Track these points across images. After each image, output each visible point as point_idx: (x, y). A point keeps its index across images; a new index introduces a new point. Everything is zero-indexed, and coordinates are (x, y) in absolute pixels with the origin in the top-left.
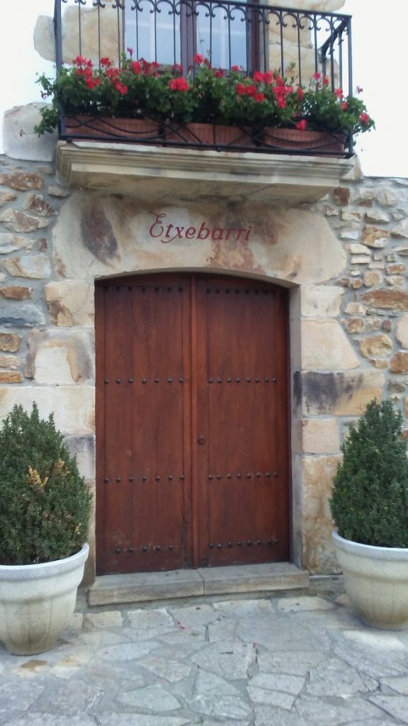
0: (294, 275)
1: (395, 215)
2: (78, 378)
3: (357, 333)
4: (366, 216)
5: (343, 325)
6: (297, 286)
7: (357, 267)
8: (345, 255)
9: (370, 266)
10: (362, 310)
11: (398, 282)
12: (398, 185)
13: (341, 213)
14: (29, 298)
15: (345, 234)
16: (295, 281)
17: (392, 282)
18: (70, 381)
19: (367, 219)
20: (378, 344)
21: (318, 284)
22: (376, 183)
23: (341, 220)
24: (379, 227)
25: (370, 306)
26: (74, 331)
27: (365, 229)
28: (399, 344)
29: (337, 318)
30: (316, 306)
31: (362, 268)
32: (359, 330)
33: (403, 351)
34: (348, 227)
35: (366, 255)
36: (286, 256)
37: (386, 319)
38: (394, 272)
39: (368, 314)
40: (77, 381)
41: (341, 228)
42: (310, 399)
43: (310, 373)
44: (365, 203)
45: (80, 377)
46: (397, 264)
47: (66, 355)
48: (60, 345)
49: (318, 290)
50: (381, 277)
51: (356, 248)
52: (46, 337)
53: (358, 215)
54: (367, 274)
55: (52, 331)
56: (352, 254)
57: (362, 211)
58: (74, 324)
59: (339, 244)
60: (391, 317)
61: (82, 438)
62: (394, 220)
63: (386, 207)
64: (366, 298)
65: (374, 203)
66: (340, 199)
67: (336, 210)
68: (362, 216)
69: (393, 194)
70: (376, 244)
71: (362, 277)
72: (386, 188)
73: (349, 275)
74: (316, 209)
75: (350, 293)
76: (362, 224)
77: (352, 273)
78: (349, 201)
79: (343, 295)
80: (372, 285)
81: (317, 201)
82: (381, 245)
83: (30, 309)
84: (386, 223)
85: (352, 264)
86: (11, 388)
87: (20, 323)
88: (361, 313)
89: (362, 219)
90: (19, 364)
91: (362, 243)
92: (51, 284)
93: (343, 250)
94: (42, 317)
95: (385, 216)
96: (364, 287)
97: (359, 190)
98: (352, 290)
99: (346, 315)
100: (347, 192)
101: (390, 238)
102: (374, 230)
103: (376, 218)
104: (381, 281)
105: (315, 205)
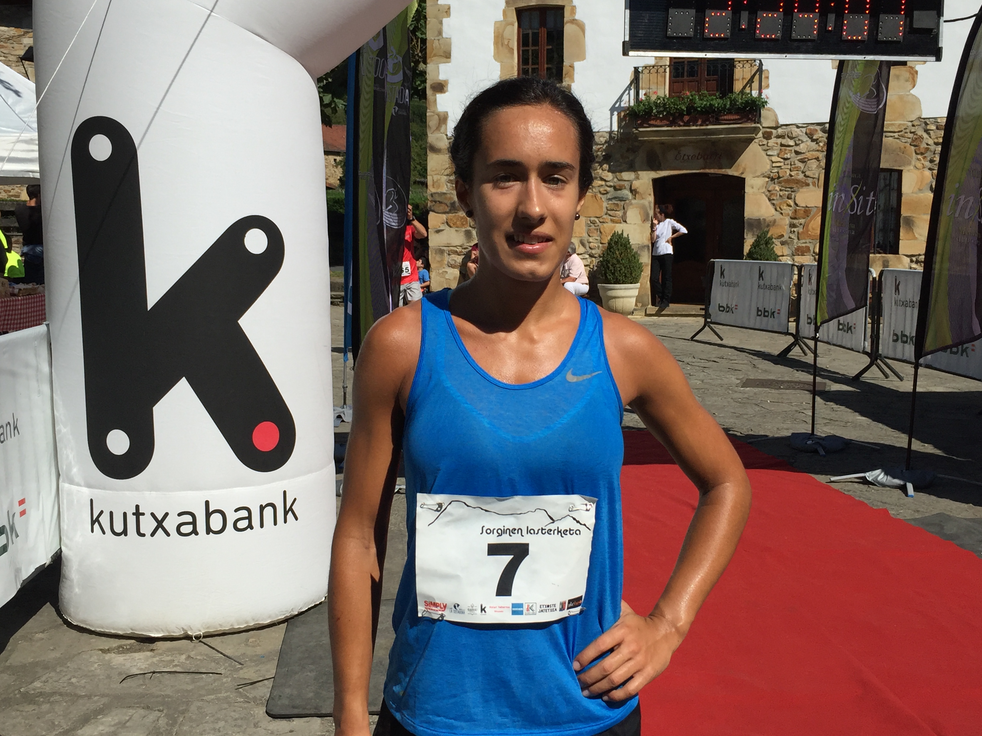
0: (742, 173)
1: (797, 142)
3: (773, 200)
4: (781, 143)
5: (766, 196)
6: (744, 179)
7: (776, 168)
8: (769, 162)
9: (782, 168)
10: (777, 188)
11: (797, 174)
12: (798, 127)
13: (768, 143)
14: (625, 188)
16: (743, 176)
17: (793, 175)
18: (640, 222)
19: (782, 145)
20: (785, 205)
21: (754, 177)
22: (787, 127)
23: (767, 146)
24: (788, 148)
25: (782, 186)
26: (642, 201)
27: (781, 150)
28: (796, 204)
29: (764, 193)
30: (753, 188)
31: (778, 168)
32: (775, 198)
33: (798, 208)
34: (771, 148)
35: (780, 162)
36: (739, 165)
37: (790, 192)
38: (795, 170)
39: (781, 190)
41: (768, 150)
42: (748, 230)
43: (749, 219)
44: (781, 137)
46: (796, 166)
47: (639, 212)
48: (636, 207)
49: (754, 180)
50: (788, 172)
52: (631, 204)
53: (777, 143)
54: (780, 171)
55: (634, 201)
56: (773, 162)
57: (779, 141)
58: (643, 198)
59: (767, 157)
60: (792, 192)
61: (645, 246)
62: (796, 145)
63: (791, 138)
64: (779, 183)
65: (786, 137)
66: (767, 136)
67: (765, 142)
68: (779, 143)
69: (796, 132)
70: (785, 156)
71: (778, 172)
72: (793, 129)
73: (771, 172)
74: (755, 142)
75: (771, 181)
76: (779, 147)
77: (773, 171)
78: (773, 137)
79: (767, 182)
80: (783, 177)
81: (755, 138)
82: (789, 157)
83: (626, 193)
84: (792, 146)
85: (773, 167)
86: (617, 225)
87: (621, 199)
88: (776, 190)
89: (779, 145)
90: (621, 215)
91: (778, 157)
92: (634, 182)
93: (768, 160)
94: (630, 195)
95: (791, 143)
96: (779, 177)
97: (777, 131)
98: (772, 179)
99: (769, 191)
100: (771, 133)
101: (794, 154)
102: (785, 150)
103: (786, 144)
104: (788, 174)
105: (755, 140)
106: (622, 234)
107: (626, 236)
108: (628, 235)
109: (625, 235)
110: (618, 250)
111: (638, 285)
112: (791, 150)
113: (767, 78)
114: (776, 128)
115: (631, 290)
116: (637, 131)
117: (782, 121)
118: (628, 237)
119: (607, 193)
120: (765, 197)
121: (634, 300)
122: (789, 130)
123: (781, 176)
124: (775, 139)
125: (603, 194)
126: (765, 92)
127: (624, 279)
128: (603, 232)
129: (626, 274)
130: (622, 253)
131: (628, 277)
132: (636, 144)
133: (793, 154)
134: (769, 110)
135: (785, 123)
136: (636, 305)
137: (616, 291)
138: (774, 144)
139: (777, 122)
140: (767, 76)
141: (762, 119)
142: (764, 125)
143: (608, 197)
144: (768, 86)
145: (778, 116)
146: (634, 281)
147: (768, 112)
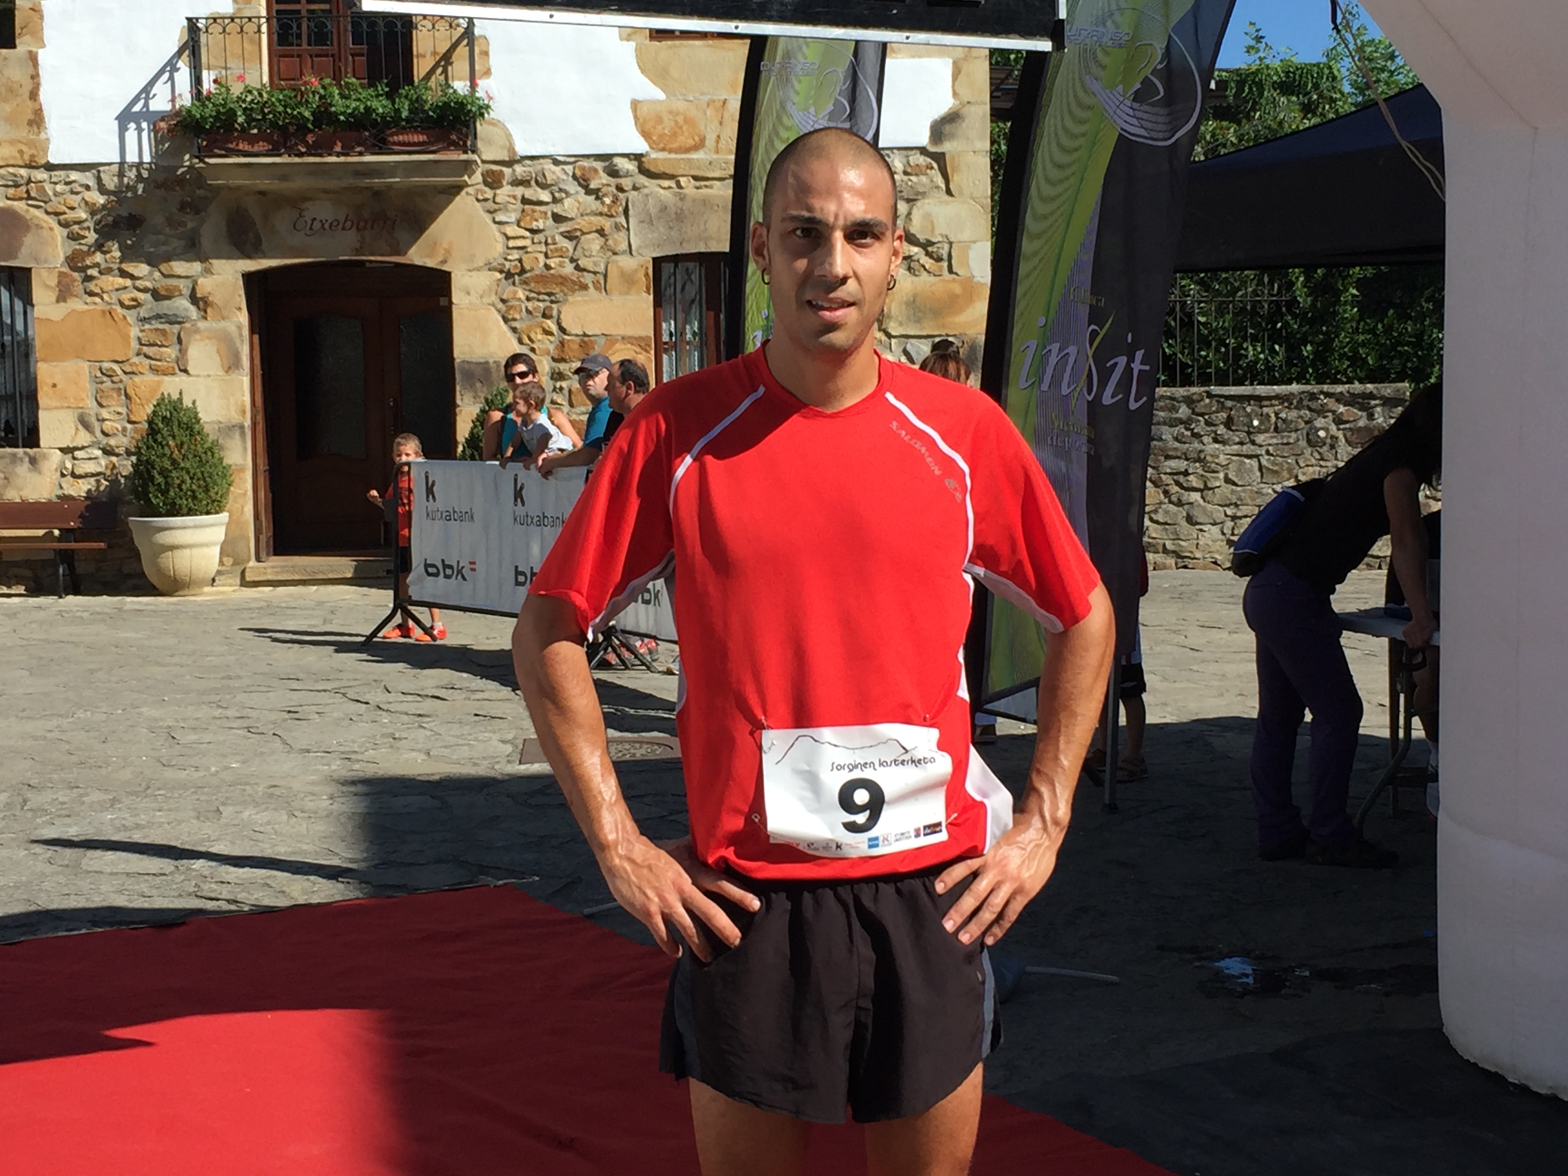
0: (444, 262)
1: (557, 195)
2: (228, 370)
3: (514, 320)
4: (523, 197)
5: (499, 311)
6: (449, 273)
7: (516, 251)
8: (501, 238)
9: (529, 250)
10: (521, 294)
11: (561, 265)
12: (556, 162)
13: (495, 196)
14: (181, 295)
15: (500, 217)
16: (445, 268)
17: (553, 265)
18: (221, 373)
19: (525, 201)
20: (539, 331)
21: (470, 271)
22: (535, 162)
23: (494, 202)
24: (537, 208)
25: (531, 291)
26: (222, 324)
27: (523, 211)
28: (563, 330)
29: (493, 305)
30: (468, 293)
31: (521, 252)
32: (517, 316)
33: (566, 337)
34: (504, 208)
35: (523, 237)
36: (435, 243)
37: (548, 304)
38: (555, 254)
39: (528, 299)
40: (227, 372)
41: (495, 211)
42: (463, 387)
43: (463, 362)
44: (523, 183)
45: (230, 368)
46: (559, 246)
47: (215, 348)
48: (208, 338)
49: (471, 277)
50: (541, 258)
51: (511, 230)
52: (197, 331)
53: (514, 197)
54: (525, 258)
55: (202, 325)
56: (508, 238)
57: (519, 191)
58: (223, 318)
59: (494, 227)
60: (552, 302)
61: (234, 426)
62: (555, 200)
63: (543, 186)
64: (525, 283)
65: (533, 183)
66: (493, 181)
67: (489, 194)
68: (520, 197)
69: (554, 173)
70: (534, 226)
71: (520, 261)
72: (546, 167)
73: (506, 259)
74: (467, 193)
75: (506, 278)
76: (519, 206)
77: (509, 257)
78: (505, 183)
79: (500, 280)
80: (532, 270)
81: (467, 185)
82: (541, 227)
83: (182, 304)
84: (547, 204)
85: (508, 248)
86: (166, 379)
87: (173, 319)
88: (520, 299)
89: (519, 201)
90: (173, 356)
91: (519, 226)
92: (200, 281)
93: (498, 234)
94: (193, 312)
95: (545, 196)
96: (523, 271)
97: (514, 170)
98: (509, 275)
99: (503, 301)
100: (501, 174)
101: (551, 219)
102: (534, 211)
103: (534, 199)
104: (541, 264)
105: (466, 190)
106: (180, 400)
107: (190, 405)
108: (194, 403)
109: (187, 402)
110: (174, 437)
111: (224, 516)
112: (546, 213)
113: (486, 54)
114: (509, 164)
115: (207, 530)
116: (201, 165)
117: (522, 149)
118: (195, 408)
119: (139, 305)
120: (496, 313)
121: (217, 550)
122: (539, 167)
123: (527, 267)
124: (509, 186)
125: (129, 308)
126: (483, 85)
127: (192, 505)
128: (134, 396)
129: (193, 491)
130: (182, 443)
131: (201, 501)
132: (200, 192)
133: (550, 222)
134: (495, 123)
135: (529, 154)
136: (221, 563)
137: (173, 532)
138: (508, 199)
139: (511, 149)
140: (485, 49)
141: (480, 144)
142: (484, 158)
143: (142, 315)
144: (488, 73)
145: (514, 137)
146: (213, 506)
147: (491, 128)
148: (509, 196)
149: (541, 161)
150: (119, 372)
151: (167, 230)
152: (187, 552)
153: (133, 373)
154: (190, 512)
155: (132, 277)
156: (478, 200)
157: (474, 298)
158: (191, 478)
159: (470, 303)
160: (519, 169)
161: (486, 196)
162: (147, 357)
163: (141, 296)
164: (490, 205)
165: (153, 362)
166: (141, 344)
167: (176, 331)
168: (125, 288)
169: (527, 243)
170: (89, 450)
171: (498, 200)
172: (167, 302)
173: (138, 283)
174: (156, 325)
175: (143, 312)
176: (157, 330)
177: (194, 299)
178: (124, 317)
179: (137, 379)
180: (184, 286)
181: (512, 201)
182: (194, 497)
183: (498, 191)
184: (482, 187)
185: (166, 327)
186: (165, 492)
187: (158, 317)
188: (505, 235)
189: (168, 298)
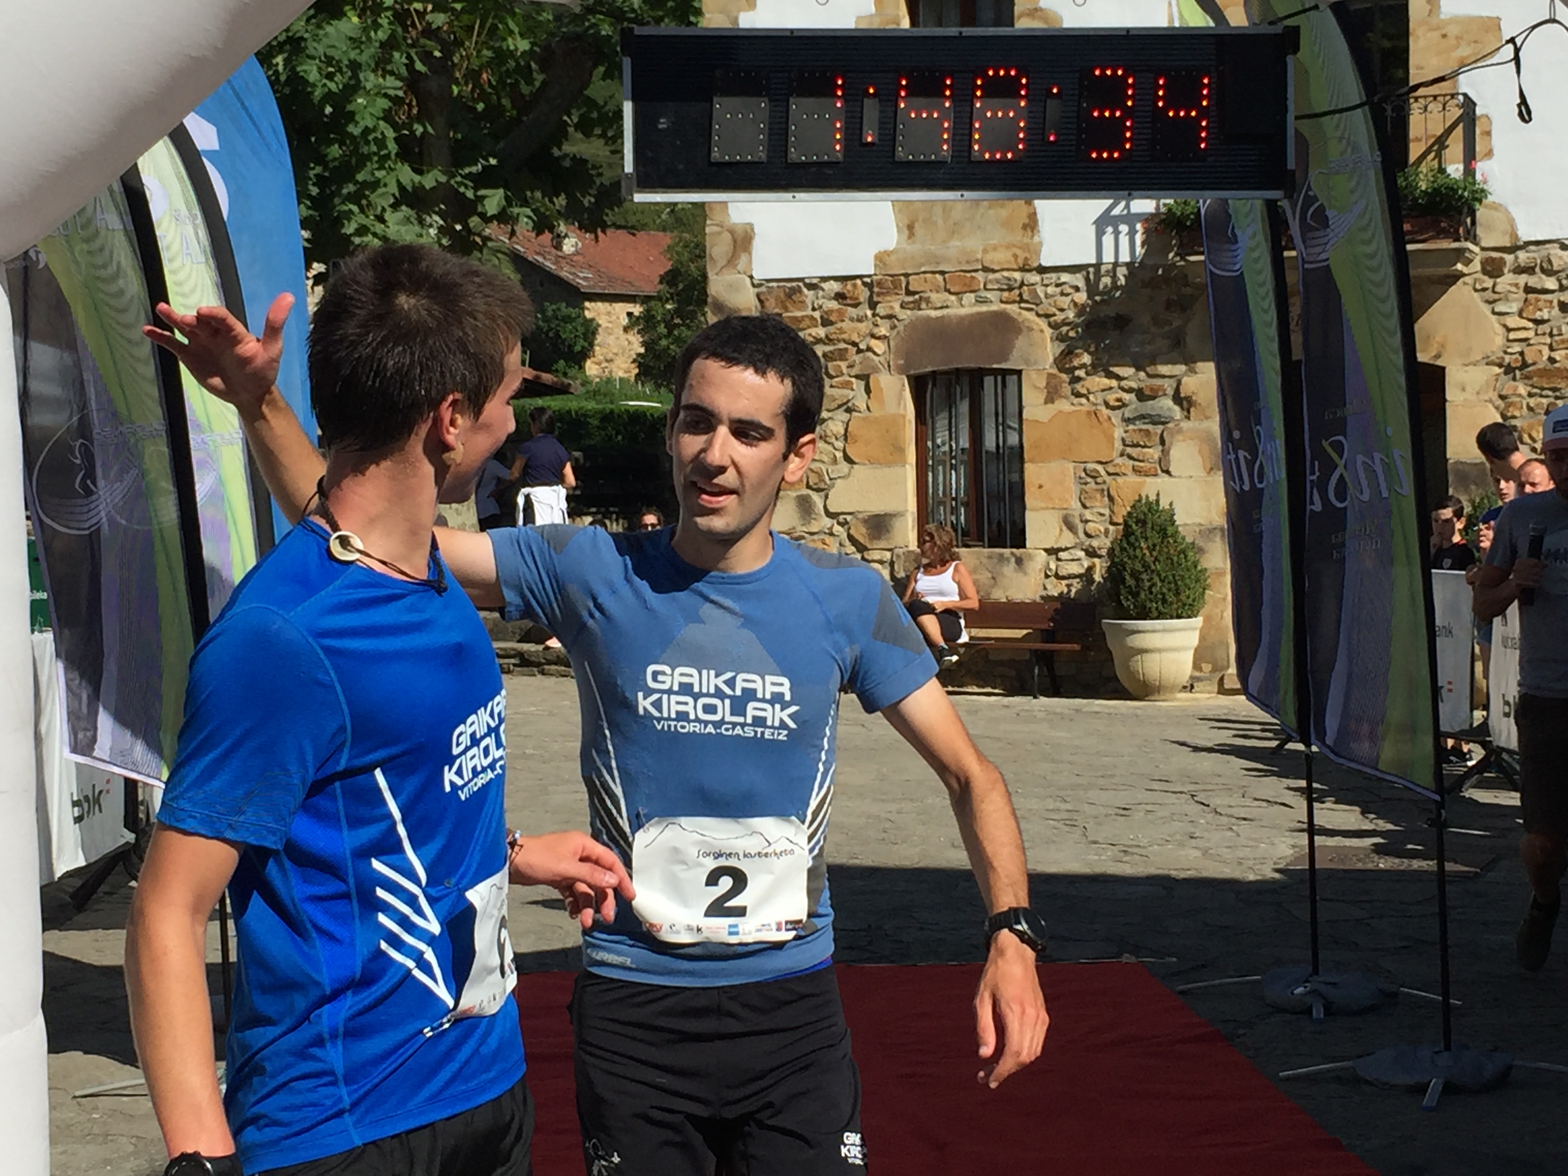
0: (1438, 356)
1: (1564, 282)
2: (1209, 471)
4: (1526, 285)
5: (1497, 408)
6: (1443, 369)
8: (1501, 330)
10: (1522, 390)
11: (1565, 358)
13: (1495, 285)
14: (1165, 395)
15: (1500, 307)
16: (1439, 363)
17: (1558, 358)
18: (1203, 474)
24: (1542, 297)
25: (1533, 386)
26: (1205, 424)
29: (1491, 401)
30: (1463, 389)
31: (1524, 344)
32: (1517, 413)
34: (1503, 298)
40: (1209, 473)
41: (1495, 301)
45: (1212, 469)
46: (1565, 337)
47: (1197, 448)
48: (1191, 439)
49: (1466, 372)
50: (1546, 351)
51: (1513, 321)
52: (1180, 431)
53: (1516, 285)
54: (1527, 350)
55: (1185, 425)
56: (1509, 330)
57: (1523, 279)
58: (1207, 418)
61: (1215, 529)
62: (1562, 287)
64: (1527, 377)
65: (1537, 269)
66: (1493, 269)
67: (1488, 283)
68: (1522, 285)
69: (1561, 258)
70: (1538, 315)
71: (1522, 353)
72: (1552, 252)
73: (1506, 353)
74: (1465, 284)
75: (1506, 373)
76: (1522, 295)
77: (1509, 350)
78: (1506, 270)
79: (1498, 375)
80: (1534, 364)
81: (1464, 275)
82: (1546, 317)
83: (1166, 404)
84: (1552, 292)
85: (1508, 340)
86: (1149, 480)
87: (1156, 419)
89: (1522, 289)
90: (1156, 457)
92: (1185, 380)
93: (1497, 325)
94: (1177, 412)
95: (1551, 283)
96: (1525, 365)
97: (1517, 258)
98: (1509, 370)
99: (1502, 397)
100: (1502, 261)
101: (1557, 308)
102: (1538, 300)
103: (1539, 287)
104: (1545, 357)
105: (1462, 280)
106: (1158, 501)
110: (1146, 539)
111: (1198, 622)
112: (1551, 302)
113: (1488, 133)
114: (1513, 249)
115: (1177, 634)
117: (1526, 234)
118: (1173, 510)
119: (1124, 405)
120: (1494, 410)
121: (1188, 658)
122: (1544, 253)
124: (1511, 275)
126: (1481, 167)
133: (1556, 311)
134: (1496, 207)
136: (1196, 666)
137: (1142, 635)
138: (1509, 288)
139: (1514, 235)
140: (1487, 129)
141: (1479, 231)
142: (1484, 244)
143: (1126, 416)
144: (1489, 154)
145: (1517, 221)
146: (1186, 610)
147: (1493, 212)
148: (1511, 285)
149: (1547, 246)
150: (1103, 473)
151: (1153, 329)
152: (1156, 656)
153: (1117, 474)
154: (1160, 616)
155: (1119, 378)
156: (1476, 290)
157: (1470, 395)
158: (1162, 581)
159: (1465, 400)
160: (1522, 255)
161: (1485, 285)
162: (1130, 457)
163: (1127, 397)
164: (1489, 295)
165: (1137, 463)
166: (1125, 445)
167: (1159, 432)
168: (1111, 388)
169: (1530, 334)
170: (1072, 551)
171: (1498, 289)
172: (1151, 402)
173: (1124, 383)
174: (1139, 425)
175: (1128, 413)
176: (1140, 430)
177: (1178, 399)
178: (1110, 418)
179: (1120, 480)
180: (1169, 386)
181: (1514, 289)
182: (1164, 601)
183: (1498, 280)
184: (1480, 275)
185: (1150, 427)
186: (1136, 595)
187: (1142, 417)
188: (1505, 326)
189: (1153, 398)
